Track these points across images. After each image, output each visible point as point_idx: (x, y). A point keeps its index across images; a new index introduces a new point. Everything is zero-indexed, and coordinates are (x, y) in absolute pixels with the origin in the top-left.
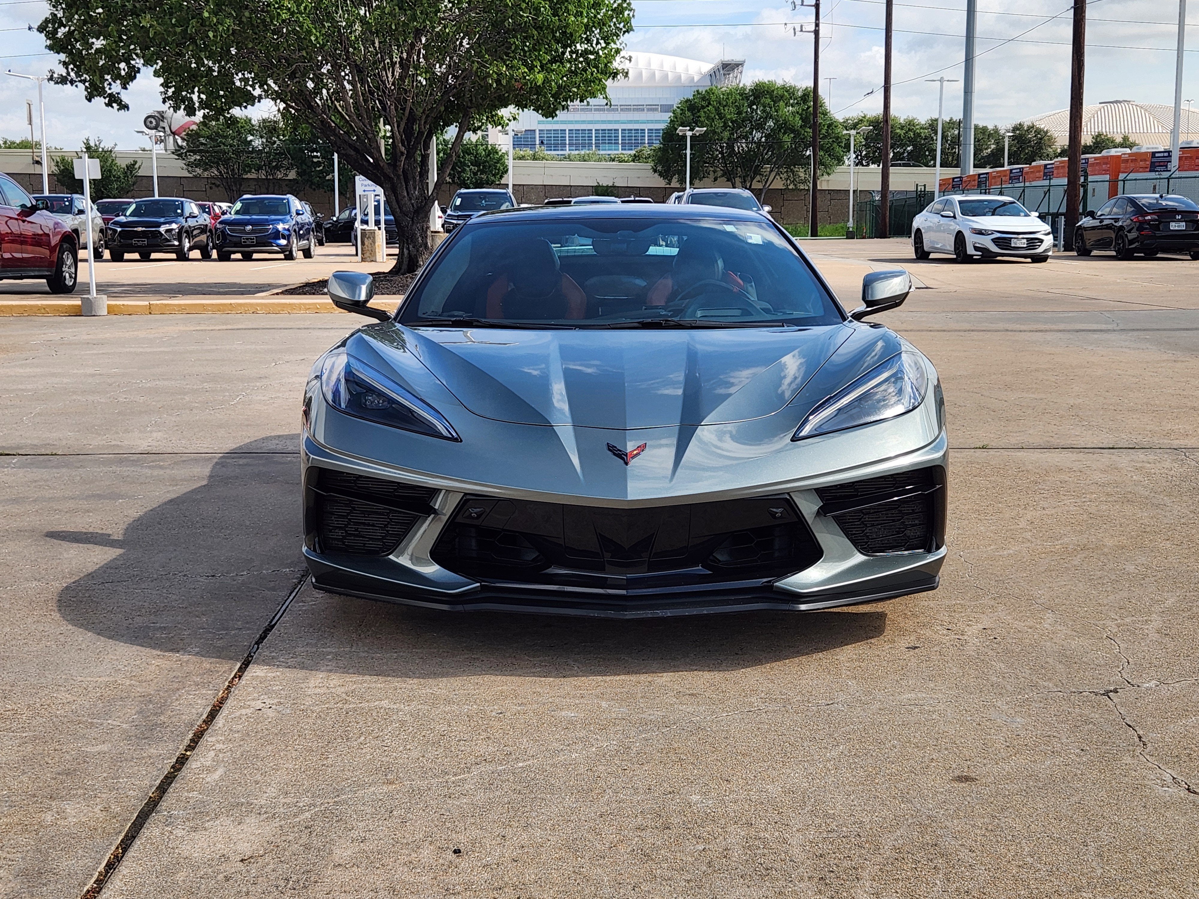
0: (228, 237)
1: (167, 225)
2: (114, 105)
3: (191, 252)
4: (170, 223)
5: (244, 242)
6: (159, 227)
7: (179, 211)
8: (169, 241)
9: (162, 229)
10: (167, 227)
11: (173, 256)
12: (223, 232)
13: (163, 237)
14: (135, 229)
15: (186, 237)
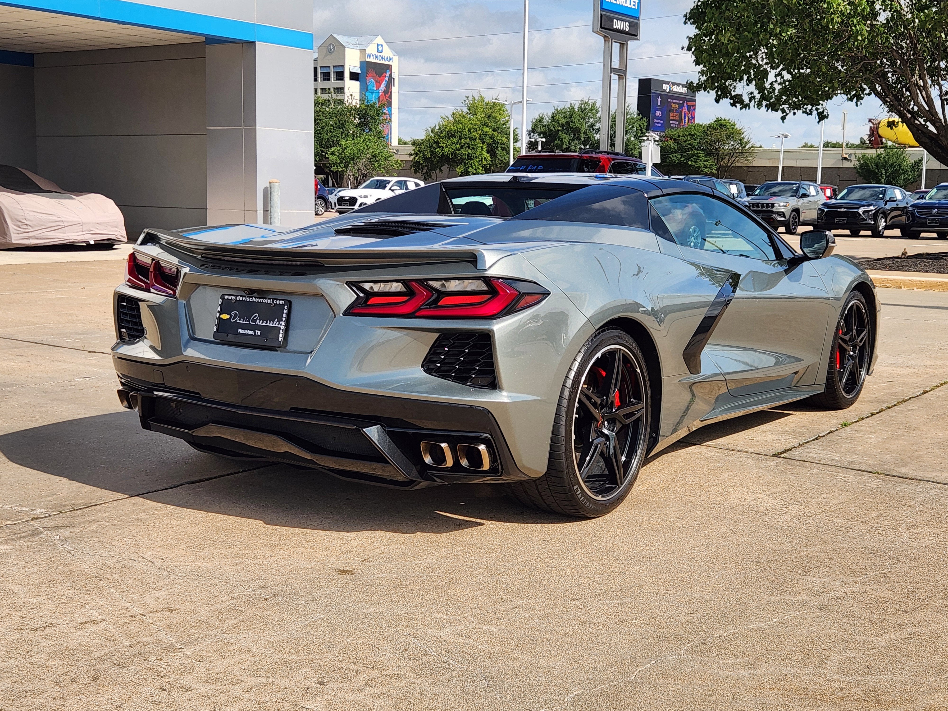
0: (917, 219)
1: (866, 207)
2: (738, 105)
3: (885, 231)
4: (868, 206)
5: (929, 223)
6: (858, 208)
7: (881, 196)
8: (866, 220)
9: (861, 211)
10: (866, 208)
11: (869, 233)
12: (913, 214)
13: (861, 217)
14: (838, 210)
15: (882, 217)
